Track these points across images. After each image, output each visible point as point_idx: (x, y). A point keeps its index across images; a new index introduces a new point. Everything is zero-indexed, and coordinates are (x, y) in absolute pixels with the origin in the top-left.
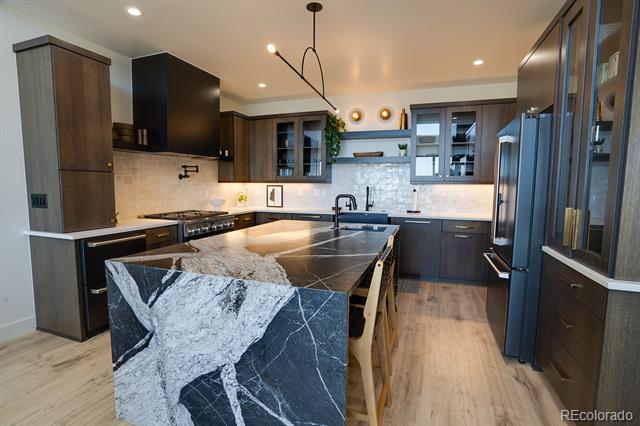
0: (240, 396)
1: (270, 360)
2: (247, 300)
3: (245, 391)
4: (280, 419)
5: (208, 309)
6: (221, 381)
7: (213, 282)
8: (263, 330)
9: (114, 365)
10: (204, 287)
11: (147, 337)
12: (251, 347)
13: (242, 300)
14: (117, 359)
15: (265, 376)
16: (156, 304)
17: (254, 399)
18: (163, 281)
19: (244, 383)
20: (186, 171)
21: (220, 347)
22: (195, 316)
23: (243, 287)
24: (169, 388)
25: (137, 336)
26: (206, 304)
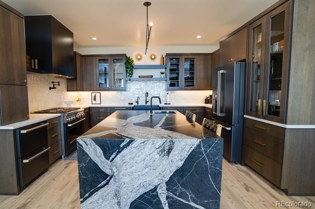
0: (168, 198)
1: (185, 176)
2: (175, 148)
3: (171, 194)
4: (190, 203)
5: (151, 157)
6: (157, 193)
7: (155, 142)
8: (183, 162)
9: (82, 200)
10: (149, 146)
11: (108, 178)
12: (176, 172)
13: (172, 149)
14: (84, 196)
15: (182, 185)
16: (116, 159)
17: (176, 197)
18: (121, 146)
19: (171, 191)
20: (54, 85)
21: (157, 175)
22: (143, 162)
23: (172, 143)
24: (122, 204)
25: (101, 180)
26: (150, 155)
